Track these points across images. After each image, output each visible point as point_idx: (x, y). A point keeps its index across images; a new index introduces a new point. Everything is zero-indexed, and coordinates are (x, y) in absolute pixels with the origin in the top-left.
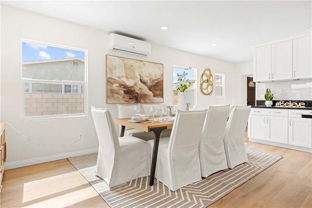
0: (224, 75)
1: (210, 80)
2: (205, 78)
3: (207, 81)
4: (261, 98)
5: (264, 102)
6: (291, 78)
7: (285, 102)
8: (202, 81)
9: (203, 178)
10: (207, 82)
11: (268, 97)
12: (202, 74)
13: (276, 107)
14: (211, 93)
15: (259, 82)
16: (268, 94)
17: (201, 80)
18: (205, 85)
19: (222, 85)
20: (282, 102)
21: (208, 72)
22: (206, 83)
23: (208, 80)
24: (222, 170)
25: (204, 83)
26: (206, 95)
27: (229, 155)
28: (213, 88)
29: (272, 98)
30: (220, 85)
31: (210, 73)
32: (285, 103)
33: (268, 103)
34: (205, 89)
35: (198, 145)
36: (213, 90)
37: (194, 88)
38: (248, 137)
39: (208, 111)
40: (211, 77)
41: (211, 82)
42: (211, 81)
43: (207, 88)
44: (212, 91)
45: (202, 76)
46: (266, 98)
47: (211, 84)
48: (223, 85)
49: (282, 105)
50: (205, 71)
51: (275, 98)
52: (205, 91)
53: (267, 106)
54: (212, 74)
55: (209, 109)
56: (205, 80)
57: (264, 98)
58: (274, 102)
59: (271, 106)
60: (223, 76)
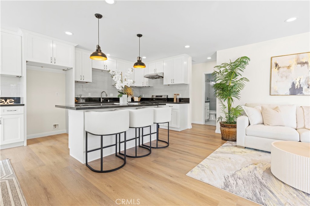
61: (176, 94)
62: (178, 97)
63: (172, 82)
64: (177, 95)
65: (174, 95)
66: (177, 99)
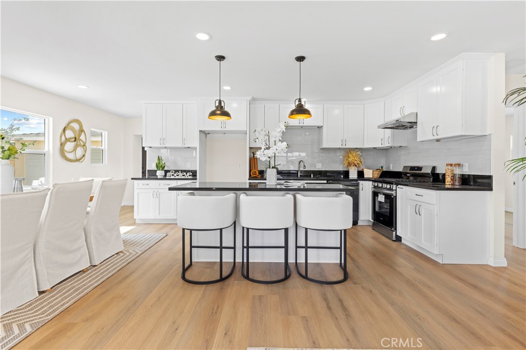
0: (106, 132)
1: (81, 138)
2: (69, 134)
3: (73, 140)
4: (153, 167)
5: (155, 171)
6: (180, 145)
7: (176, 171)
8: (63, 139)
9: (41, 293)
10: (75, 141)
11: (160, 166)
12: (64, 127)
13: (167, 177)
14: (82, 158)
15: (150, 147)
16: (159, 163)
17: (61, 137)
18: (69, 146)
19: (103, 147)
20: (172, 172)
21: (76, 126)
22: (72, 142)
23: (75, 138)
24: (80, 271)
25: (68, 142)
26: (71, 162)
27: (92, 248)
28: (86, 151)
29: (164, 167)
30: (101, 147)
31: (81, 126)
32: (175, 173)
33: (160, 174)
34: (71, 152)
35: (32, 245)
36: (86, 155)
37: (46, 149)
38: (135, 218)
39: (50, 191)
40: (83, 134)
41: (83, 142)
42: (81, 140)
43: (75, 150)
44: (84, 156)
45: (64, 130)
46: (157, 166)
47: (82, 144)
48: (105, 146)
49: (173, 175)
50: (71, 122)
51: (168, 167)
52: (71, 156)
53: (159, 177)
54: (84, 128)
55: (52, 188)
56: (72, 138)
57: (155, 167)
58: (166, 172)
59: (162, 177)
60: (105, 134)
61: (451, 165)
62: (458, 171)
63: (435, 134)
64: (455, 165)
65: (447, 165)
66: (454, 176)
